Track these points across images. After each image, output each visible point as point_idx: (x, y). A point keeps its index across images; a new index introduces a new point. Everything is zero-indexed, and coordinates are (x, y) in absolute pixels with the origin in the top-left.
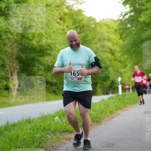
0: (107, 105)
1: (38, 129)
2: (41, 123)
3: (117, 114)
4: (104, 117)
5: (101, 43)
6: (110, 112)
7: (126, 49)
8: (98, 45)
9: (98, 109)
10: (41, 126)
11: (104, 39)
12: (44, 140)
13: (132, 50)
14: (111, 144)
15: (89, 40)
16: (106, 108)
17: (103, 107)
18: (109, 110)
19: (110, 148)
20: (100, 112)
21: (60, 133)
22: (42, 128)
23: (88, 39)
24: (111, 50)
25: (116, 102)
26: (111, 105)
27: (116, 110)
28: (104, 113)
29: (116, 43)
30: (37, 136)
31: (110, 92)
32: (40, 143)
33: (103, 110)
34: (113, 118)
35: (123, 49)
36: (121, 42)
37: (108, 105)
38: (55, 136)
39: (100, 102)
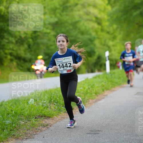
0: (92, 84)
1: (8, 114)
2: (13, 107)
3: (104, 96)
4: (88, 99)
5: (85, 10)
6: (96, 94)
7: (115, 17)
8: (81, 13)
9: (81, 90)
10: (12, 111)
11: (89, 5)
12: (15, 127)
13: (122, 18)
14: (96, 131)
15: (70, 6)
16: (91, 89)
17: (87, 88)
18: (94, 91)
19: (95, 135)
20: (83, 93)
21: (36, 118)
22: (13, 112)
23: (68, 5)
24: (97, 18)
25: (103, 81)
26: (96, 85)
27: (103, 91)
28: (88, 95)
29: (103, 9)
30: (8, 122)
31: (96, 70)
32: (11, 130)
33: (87, 91)
34: (99, 100)
35: (112, 17)
36: (109, 8)
37: (94, 85)
38: (30, 122)
39: (83, 81)
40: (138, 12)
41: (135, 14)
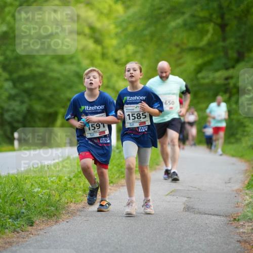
4: (67, 203)
7: (131, 29)
9: (52, 182)
13: (147, 33)
16: (74, 180)
17: (66, 178)
20: (57, 190)
33: (66, 185)
36: (120, 9)
40: (180, 21)
41: (173, 24)
